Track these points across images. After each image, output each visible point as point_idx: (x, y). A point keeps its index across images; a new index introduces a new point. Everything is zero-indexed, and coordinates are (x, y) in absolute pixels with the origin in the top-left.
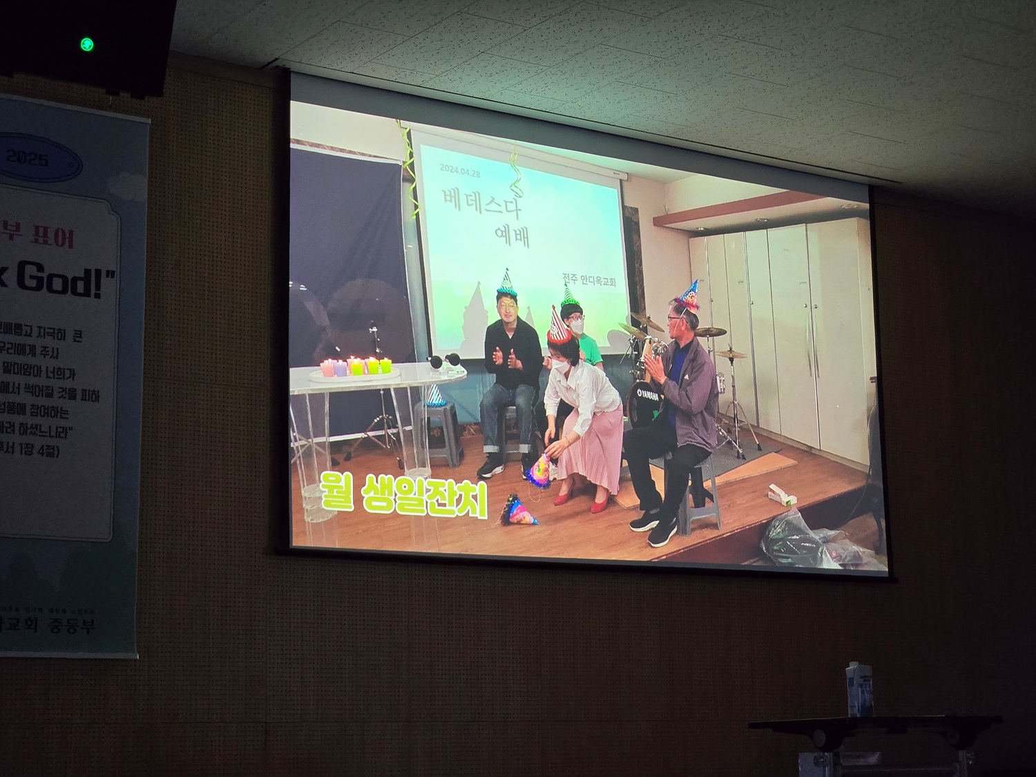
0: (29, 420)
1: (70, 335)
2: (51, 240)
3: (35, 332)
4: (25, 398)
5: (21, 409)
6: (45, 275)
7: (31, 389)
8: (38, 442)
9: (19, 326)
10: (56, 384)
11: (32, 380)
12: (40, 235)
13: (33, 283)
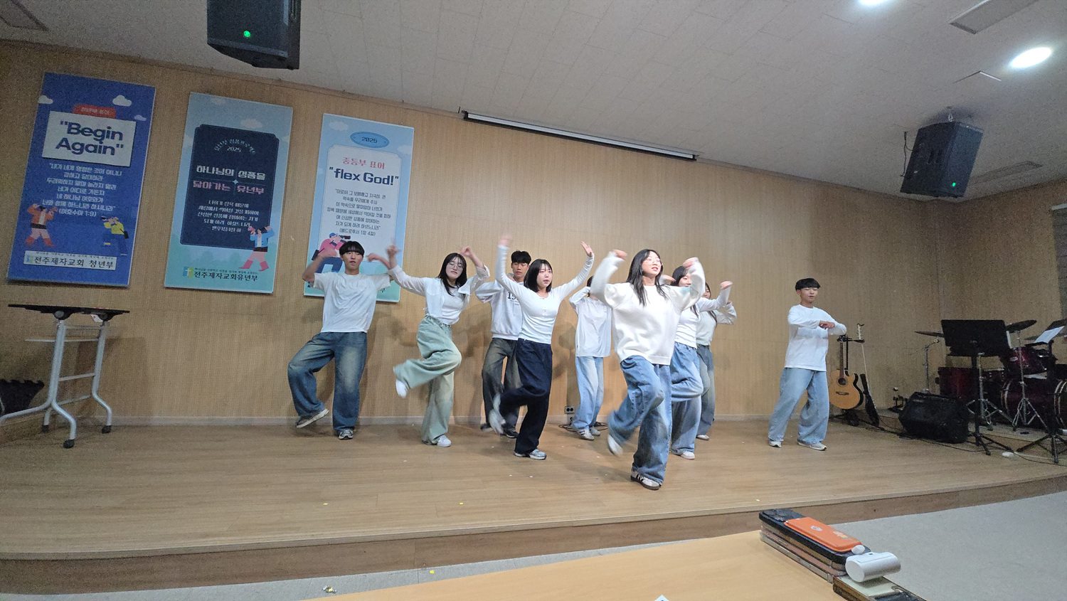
0: (365, 223)
1: (381, 197)
2: (377, 166)
3: (369, 195)
4: (363, 216)
5: (363, 220)
6: (373, 178)
7: (366, 214)
8: (368, 230)
9: (363, 194)
10: (375, 212)
11: (367, 211)
12: (373, 164)
13: (370, 180)
